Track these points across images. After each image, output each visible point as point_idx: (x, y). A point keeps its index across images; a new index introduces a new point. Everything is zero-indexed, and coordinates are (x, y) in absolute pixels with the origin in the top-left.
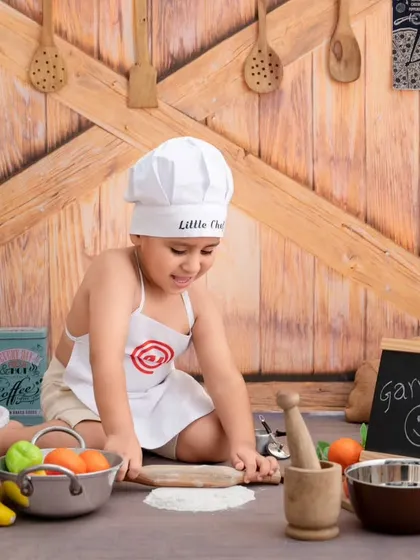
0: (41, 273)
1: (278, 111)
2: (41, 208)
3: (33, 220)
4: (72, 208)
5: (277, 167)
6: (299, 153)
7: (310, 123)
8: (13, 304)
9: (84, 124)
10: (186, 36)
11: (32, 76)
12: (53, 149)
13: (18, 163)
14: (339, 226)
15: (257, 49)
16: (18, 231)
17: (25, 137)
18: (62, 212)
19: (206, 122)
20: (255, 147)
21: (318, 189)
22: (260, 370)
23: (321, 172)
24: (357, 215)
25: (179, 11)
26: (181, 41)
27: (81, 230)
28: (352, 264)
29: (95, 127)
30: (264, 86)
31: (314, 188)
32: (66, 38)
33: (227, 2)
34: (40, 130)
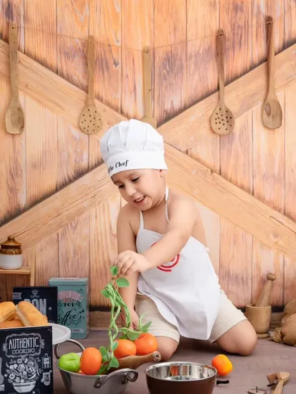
0: (85, 244)
1: (232, 145)
2: (85, 204)
3: (80, 212)
4: (104, 205)
5: (230, 181)
6: (244, 172)
7: (251, 153)
8: (68, 264)
10: (175, 100)
11: (81, 123)
12: (93, 169)
13: (71, 176)
14: (268, 217)
15: (218, 108)
17: (76, 161)
18: (98, 207)
19: (187, 152)
20: (217, 168)
21: (256, 194)
23: (257, 184)
24: (280, 211)
25: (171, 84)
26: (172, 102)
30: (223, 131)
31: (253, 194)
32: (102, 101)
33: (200, 80)
34: (85, 157)
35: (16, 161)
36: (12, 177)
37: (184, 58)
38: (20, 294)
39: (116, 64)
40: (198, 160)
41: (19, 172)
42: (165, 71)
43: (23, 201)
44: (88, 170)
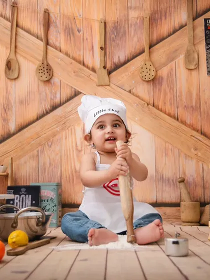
0: (58, 158)
1: (161, 86)
2: (58, 129)
3: (54, 135)
4: (71, 129)
5: (161, 111)
6: (171, 104)
7: (175, 92)
8: (45, 172)
9: (77, 93)
10: (120, 55)
12: (63, 104)
13: (48, 109)
14: (190, 136)
16: (48, 139)
17: (51, 99)
18: (67, 130)
19: (130, 92)
20: (152, 102)
21: (179, 120)
22: (156, 201)
23: (181, 112)
24: (197, 131)
25: (118, 45)
26: (119, 57)
27: (76, 139)
28: (196, 152)
29: (82, 94)
31: (178, 120)
32: (69, 57)
33: (138, 41)
34: (58, 96)
35: (8, 99)
36: (5, 110)
37: (126, 26)
38: (12, 191)
39: (79, 31)
40: (138, 96)
41: (10, 106)
42: (113, 36)
43: (12, 127)
44: (60, 105)
